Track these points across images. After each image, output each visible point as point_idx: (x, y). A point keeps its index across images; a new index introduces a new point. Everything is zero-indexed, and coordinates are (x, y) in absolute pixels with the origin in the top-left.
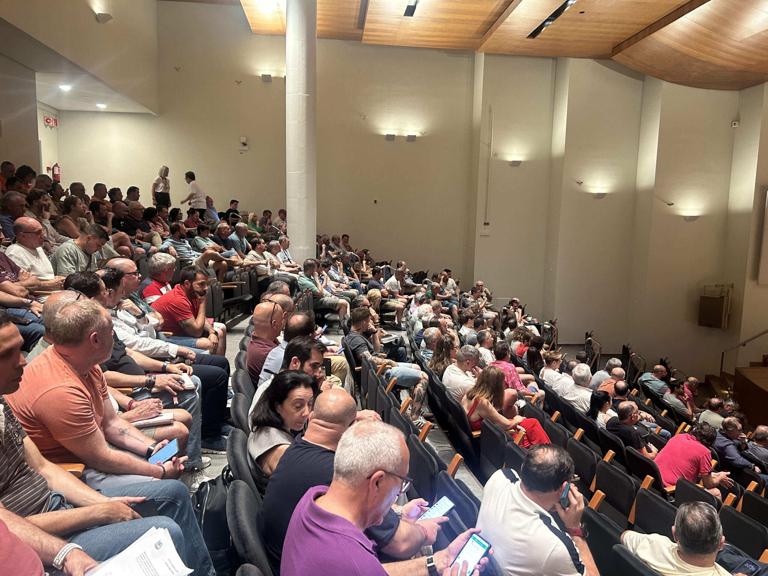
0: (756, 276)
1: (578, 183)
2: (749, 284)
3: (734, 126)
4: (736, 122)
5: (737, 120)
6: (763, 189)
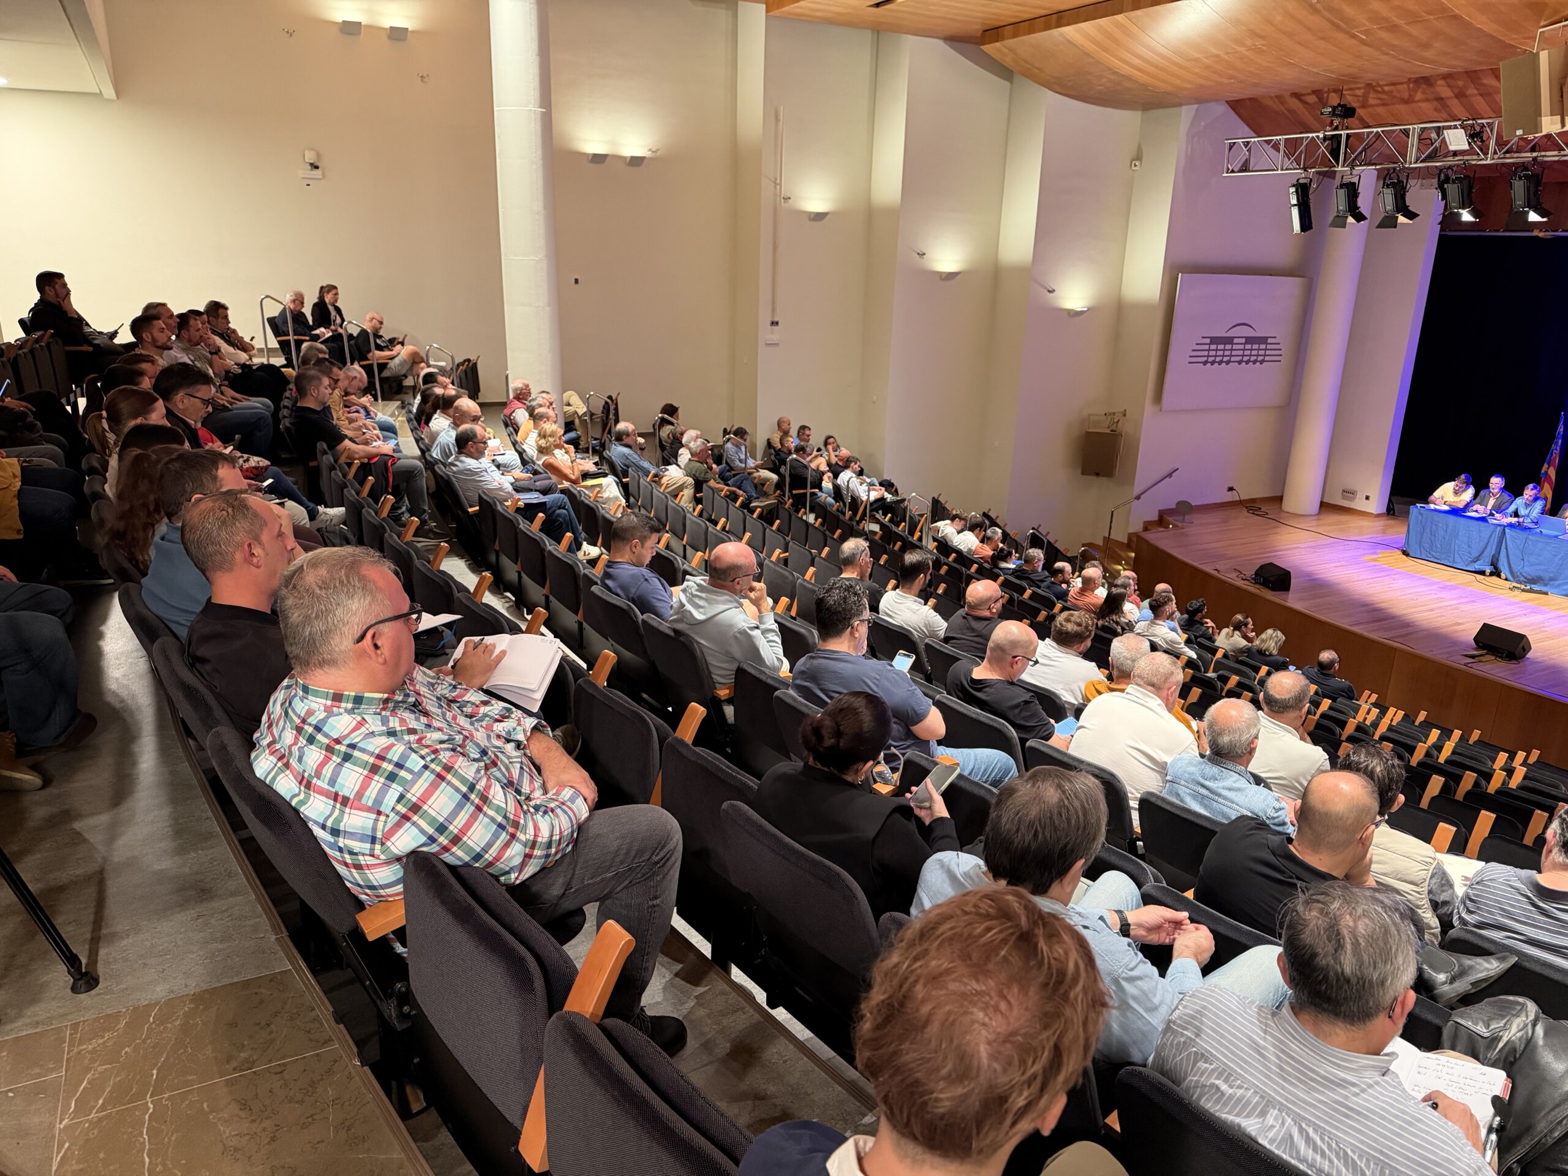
0: (1158, 398)
1: (918, 253)
2: (1149, 411)
3: (1133, 169)
4: (1137, 163)
5: (1138, 157)
6: (1174, 270)
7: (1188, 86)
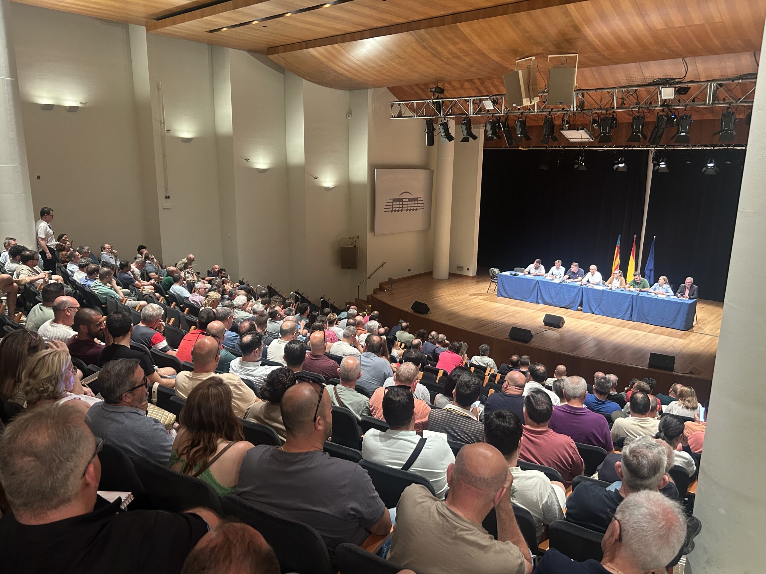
0: (373, 229)
1: (245, 160)
2: (369, 235)
3: (348, 118)
4: (350, 115)
5: (350, 113)
6: (373, 167)
7: (370, 79)
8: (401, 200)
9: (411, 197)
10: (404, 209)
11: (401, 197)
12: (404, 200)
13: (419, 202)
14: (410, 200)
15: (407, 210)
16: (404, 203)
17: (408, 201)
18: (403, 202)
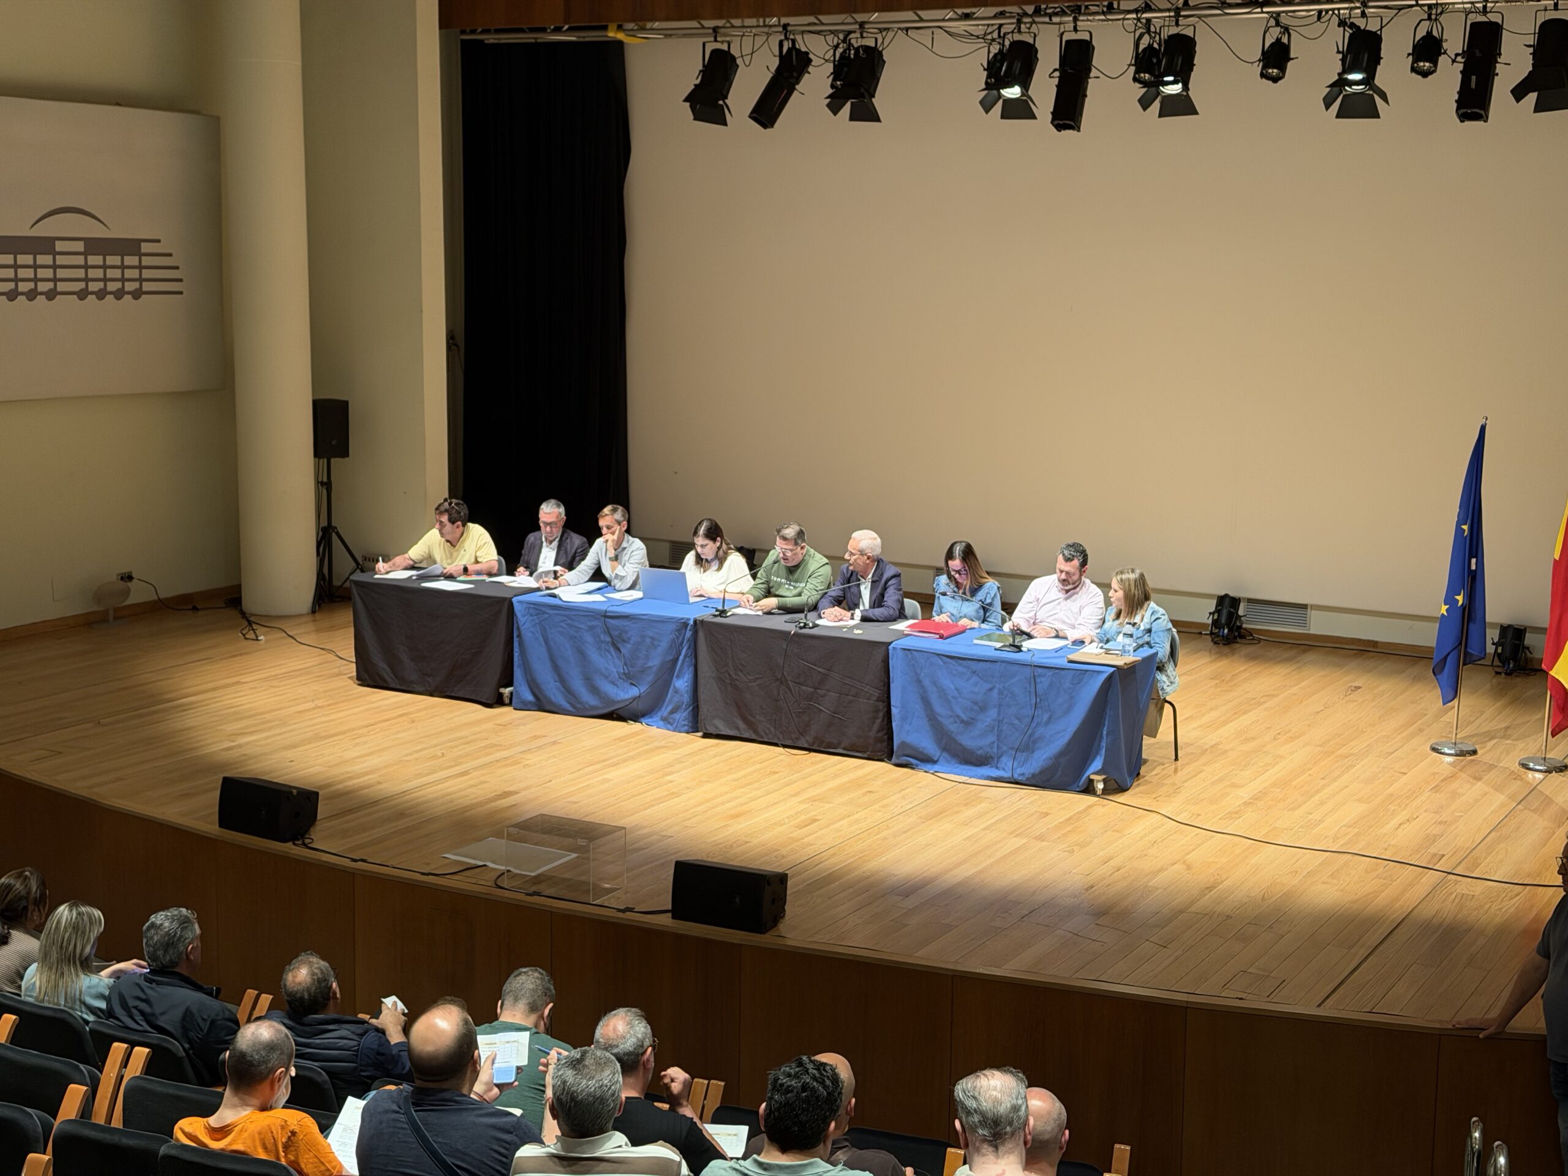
8: (46, 245)
9: (97, 231)
10: (61, 286)
11: (43, 230)
12: (60, 246)
13: (146, 261)
14: (94, 246)
15: (82, 295)
16: (61, 260)
17: (85, 254)
18: (55, 254)
